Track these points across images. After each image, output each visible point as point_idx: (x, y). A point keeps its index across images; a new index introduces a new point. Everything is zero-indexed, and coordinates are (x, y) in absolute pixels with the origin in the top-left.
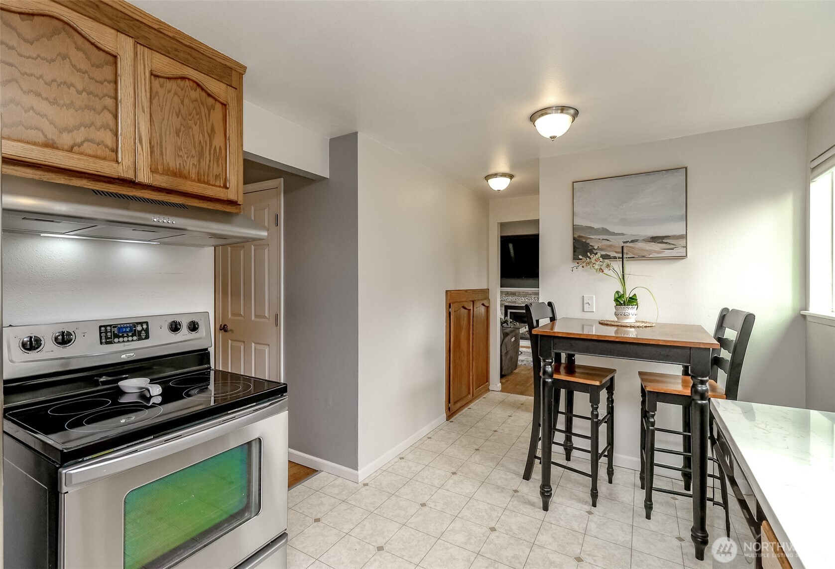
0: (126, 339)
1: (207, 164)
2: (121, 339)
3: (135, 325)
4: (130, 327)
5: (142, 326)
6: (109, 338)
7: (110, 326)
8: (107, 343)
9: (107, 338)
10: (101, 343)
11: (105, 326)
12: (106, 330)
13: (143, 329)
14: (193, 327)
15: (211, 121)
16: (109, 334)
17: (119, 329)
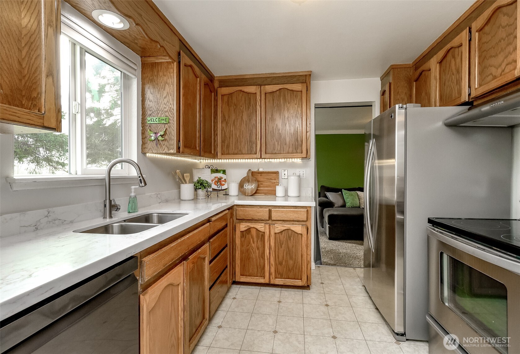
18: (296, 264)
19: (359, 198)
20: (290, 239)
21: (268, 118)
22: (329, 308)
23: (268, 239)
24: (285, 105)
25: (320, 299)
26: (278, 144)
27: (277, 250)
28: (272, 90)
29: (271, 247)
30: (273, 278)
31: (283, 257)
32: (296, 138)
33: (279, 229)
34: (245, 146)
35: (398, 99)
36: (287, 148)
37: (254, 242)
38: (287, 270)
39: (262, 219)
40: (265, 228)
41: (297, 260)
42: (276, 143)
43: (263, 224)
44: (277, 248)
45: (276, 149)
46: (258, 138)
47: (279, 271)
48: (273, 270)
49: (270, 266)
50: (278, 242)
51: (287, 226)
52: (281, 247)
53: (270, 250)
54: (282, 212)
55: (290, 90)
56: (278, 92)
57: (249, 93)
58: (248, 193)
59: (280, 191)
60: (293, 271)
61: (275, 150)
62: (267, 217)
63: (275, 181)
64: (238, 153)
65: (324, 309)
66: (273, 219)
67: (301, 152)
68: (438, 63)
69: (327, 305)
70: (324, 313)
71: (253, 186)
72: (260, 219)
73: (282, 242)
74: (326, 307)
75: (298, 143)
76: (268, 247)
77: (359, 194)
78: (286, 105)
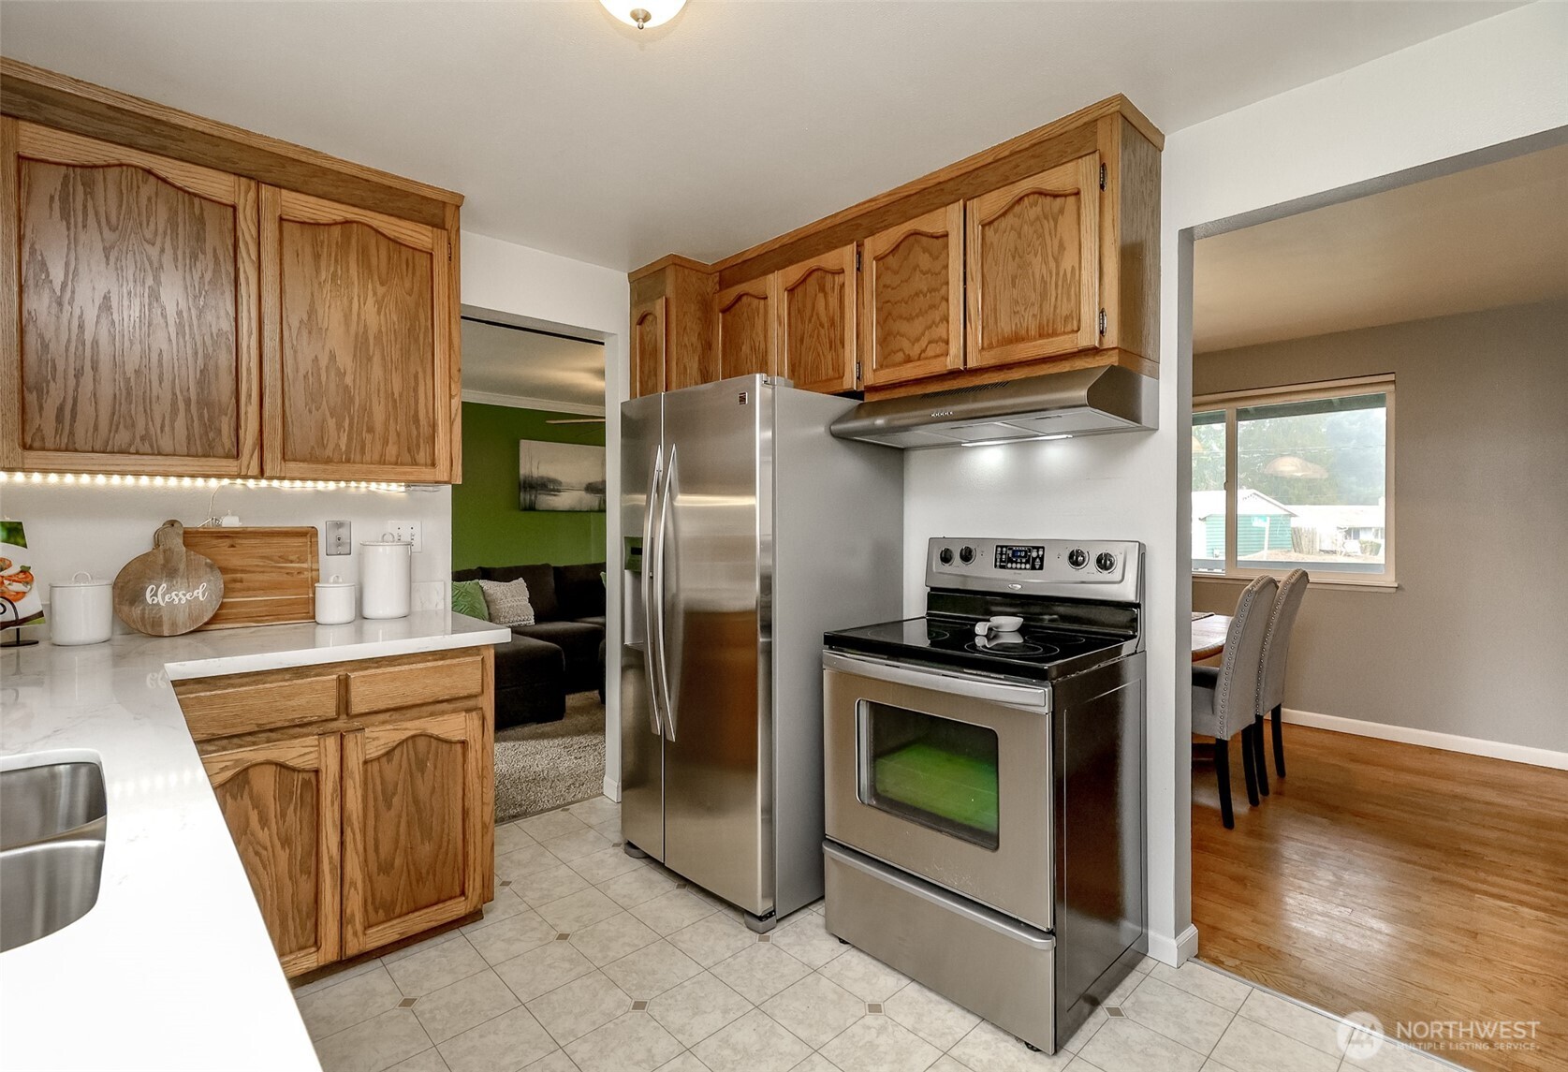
0: (1019, 566)
1: (1052, 304)
2: (1014, 565)
3: (1030, 549)
4: (1026, 551)
5: (1038, 552)
6: (1004, 562)
7: (1006, 547)
8: (1002, 567)
9: (1001, 561)
10: (996, 566)
11: (1002, 547)
12: (1002, 551)
13: (1038, 555)
14: (1104, 563)
15: (1058, 236)
16: (1004, 556)
17: (1014, 552)
18: (443, 850)
19: (486, 602)
20: (422, 769)
21: (295, 318)
22: (573, 940)
23: (335, 790)
24: (365, 286)
25: (533, 929)
26: (339, 426)
27: (371, 822)
28: (314, 217)
29: (349, 819)
30: (355, 934)
31: (397, 842)
32: (412, 412)
33: (382, 742)
34: (173, 421)
35: (685, 345)
36: (378, 446)
37: (264, 822)
38: (411, 883)
39: (305, 720)
40: (323, 750)
41: (448, 835)
42: (331, 423)
43: (312, 740)
44: (371, 814)
45: (331, 446)
46: (249, 396)
47: (378, 896)
48: (355, 903)
49: (345, 892)
50: (374, 792)
51: (411, 727)
52: (389, 807)
53: (342, 833)
54: (393, 680)
55: (389, 239)
56: (336, 231)
57: (195, 195)
58: (174, 624)
59: (333, 602)
60: (435, 875)
61: (324, 447)
62: (330, 708)
63: (305, 565)
64: (133, 450)
65: (559, 950)
66: (357, 707)
67: (429, 462)
68: (786, 289)
69: (563, 937)
70: (571, 961)
71: (200, 591)
72: (297, 722)
73: (390, 787)
74: (565, 943)
75: (418, 428)
76: (334, 821)
77: (485, 588)
78: (370, 286)
